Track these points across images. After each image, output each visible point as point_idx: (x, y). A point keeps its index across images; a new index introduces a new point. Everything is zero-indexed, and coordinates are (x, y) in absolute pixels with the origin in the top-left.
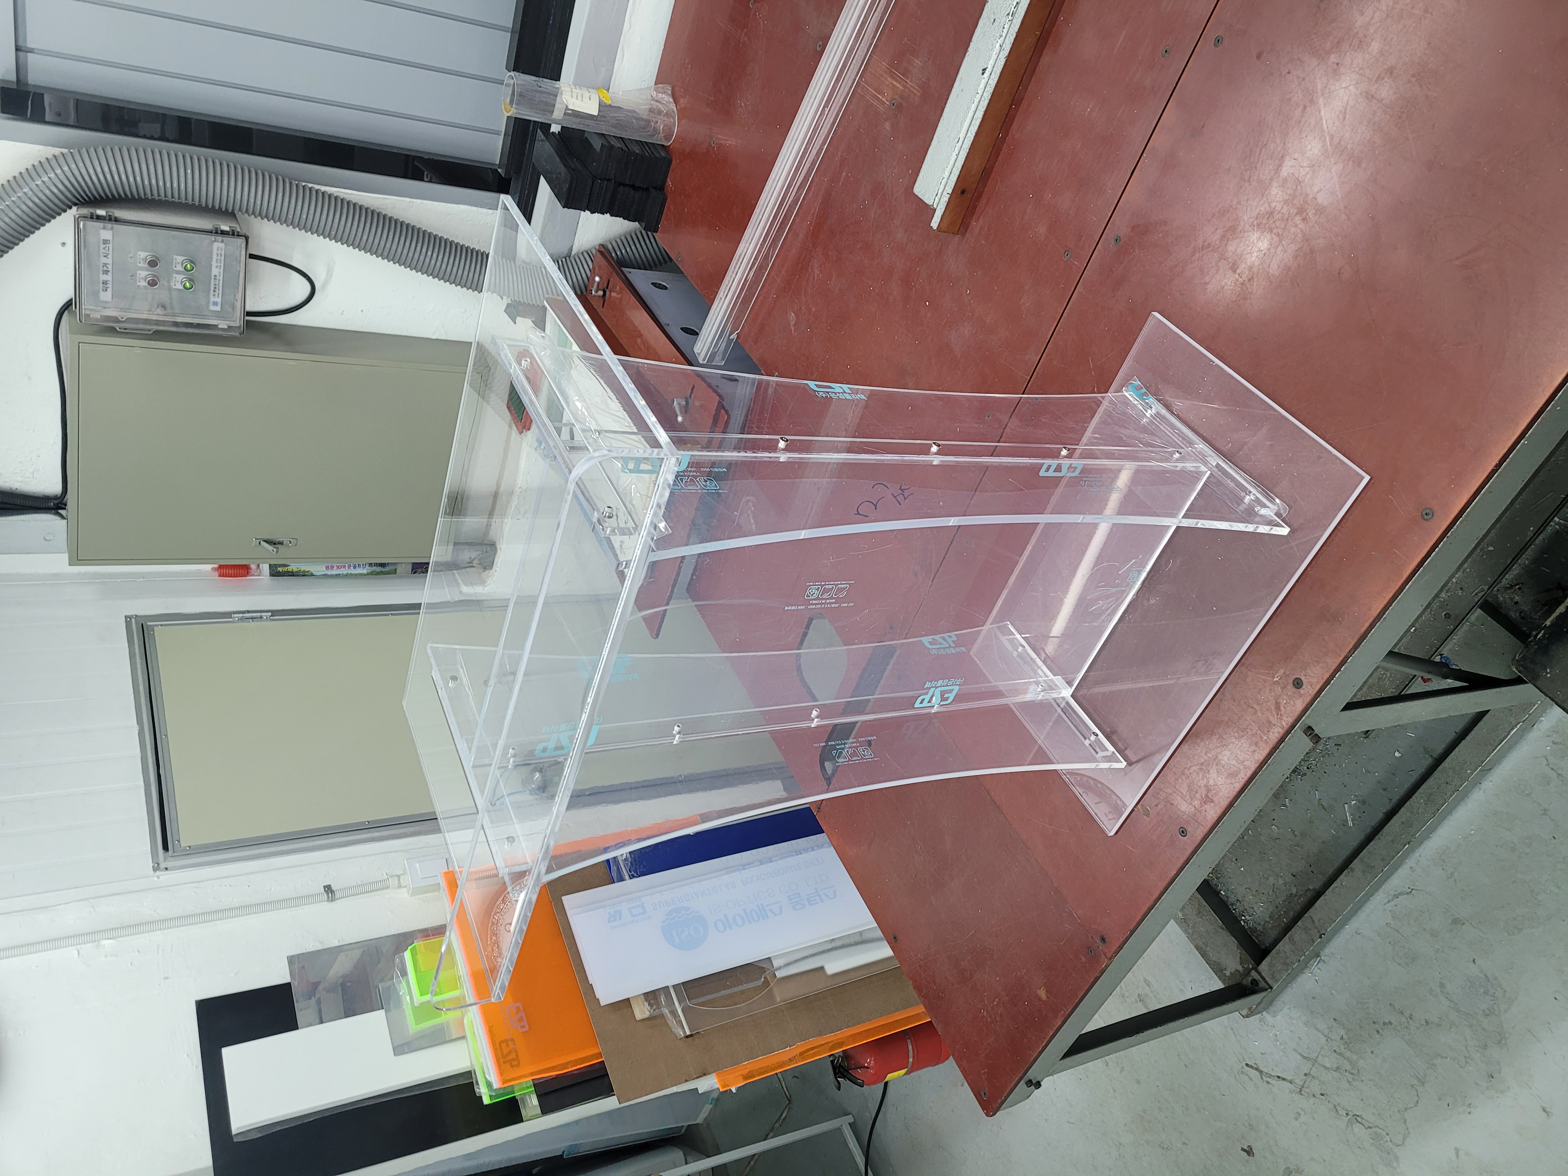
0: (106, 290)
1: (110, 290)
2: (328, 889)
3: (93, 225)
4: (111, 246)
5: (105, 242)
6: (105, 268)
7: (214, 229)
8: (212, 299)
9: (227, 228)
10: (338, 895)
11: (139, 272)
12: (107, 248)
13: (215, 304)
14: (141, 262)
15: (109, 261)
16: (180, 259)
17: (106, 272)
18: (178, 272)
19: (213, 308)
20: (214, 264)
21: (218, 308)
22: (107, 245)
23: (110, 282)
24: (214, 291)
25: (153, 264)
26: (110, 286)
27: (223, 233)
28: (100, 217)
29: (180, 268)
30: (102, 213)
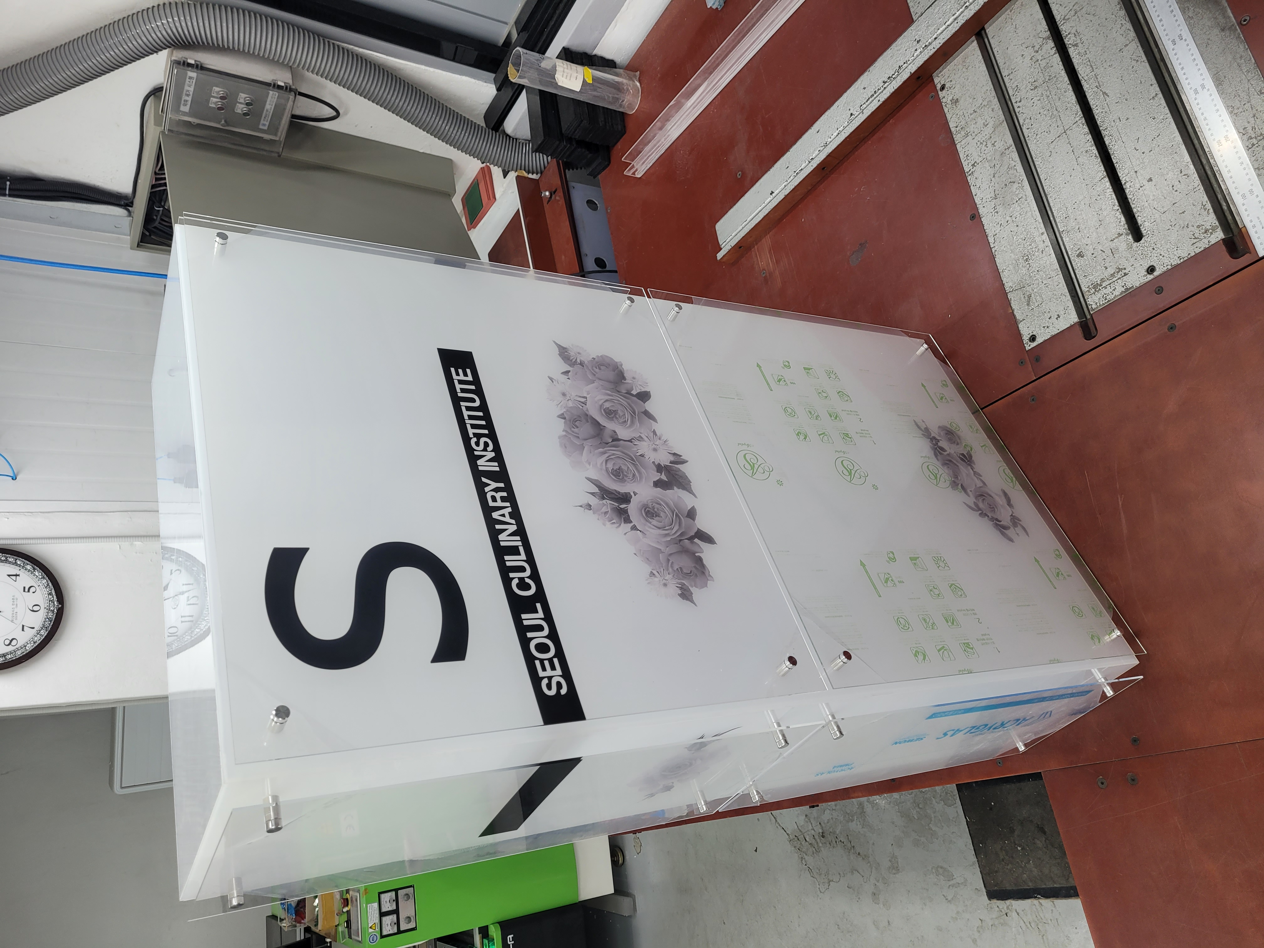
0: (186, 105)
3: (183, 70)
4: (194, 81)
5: (190, 78)
6: (188, 93)
7: (272, 83)
8: (262, 122)
9: (282, 84)
11: (211, 99)
12: (191, 82)
13: (263, 125)
14: (215, 93)
15: (192, 89)
16: (243, 96)
17: (188, 95)
18: (240, 104)
19: (261, 127)
20: (268, 103)
21: (266, 128)
22: (192, 80)
23: (190, 102)
24: (265, 118)
25: (223, 97)
27: (279, 87)
28: (189, 65)
29: (242, 101)
30: (192, 61)
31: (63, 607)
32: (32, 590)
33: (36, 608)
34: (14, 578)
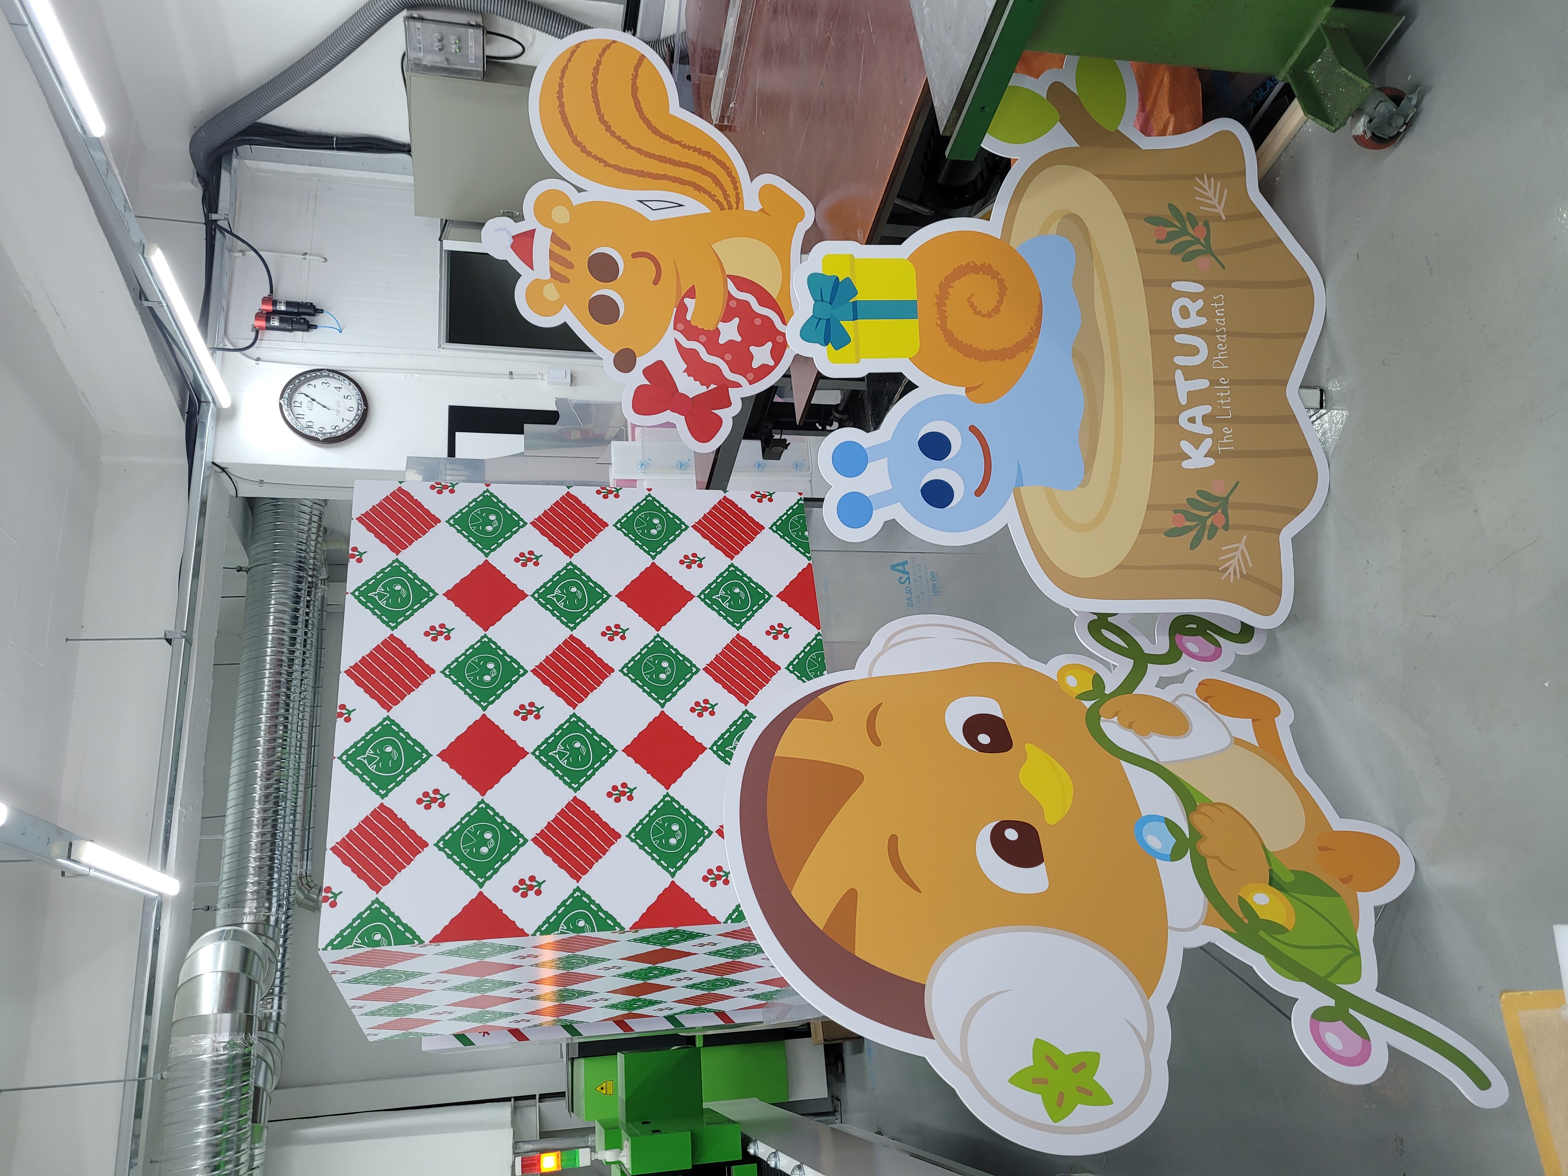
0: (420, 52)
1: (422, 52)
2: (511, 373)
3: (412, 23)
4: (421, 32)
5: (418, 28)
6: (419, 41)
7: (468, 24)
8: (470, 57)
9: (474, 23)
10: (514, 377)
11: (435, 44)
12: (419, 32)
13: (472, 59)
14: (435, 38)
15: (421, 38)
16: (453, 37)
17: (420, 43)
18: (453, 44)
19: (470, 61)
20: (470, 40)
21: (474, 62)
23: (422, 47)
24: (471, 53)
25: (440, 41)
26: (422, 49)
27: (472, 25)
28: (414, 18)
29: (453, 42)
30: (416, 16)
31: (367, 407)
32: (349, 398)
33: (351, 409)
34: (338, 389)
